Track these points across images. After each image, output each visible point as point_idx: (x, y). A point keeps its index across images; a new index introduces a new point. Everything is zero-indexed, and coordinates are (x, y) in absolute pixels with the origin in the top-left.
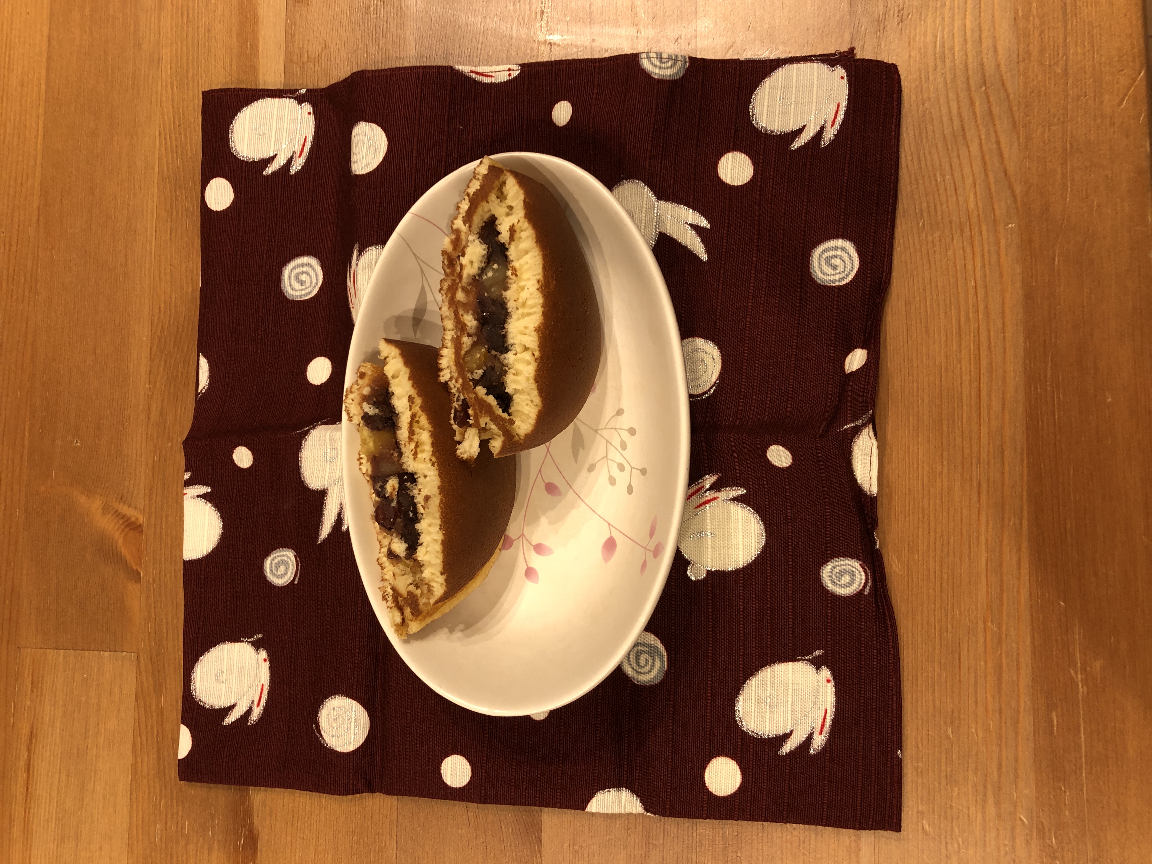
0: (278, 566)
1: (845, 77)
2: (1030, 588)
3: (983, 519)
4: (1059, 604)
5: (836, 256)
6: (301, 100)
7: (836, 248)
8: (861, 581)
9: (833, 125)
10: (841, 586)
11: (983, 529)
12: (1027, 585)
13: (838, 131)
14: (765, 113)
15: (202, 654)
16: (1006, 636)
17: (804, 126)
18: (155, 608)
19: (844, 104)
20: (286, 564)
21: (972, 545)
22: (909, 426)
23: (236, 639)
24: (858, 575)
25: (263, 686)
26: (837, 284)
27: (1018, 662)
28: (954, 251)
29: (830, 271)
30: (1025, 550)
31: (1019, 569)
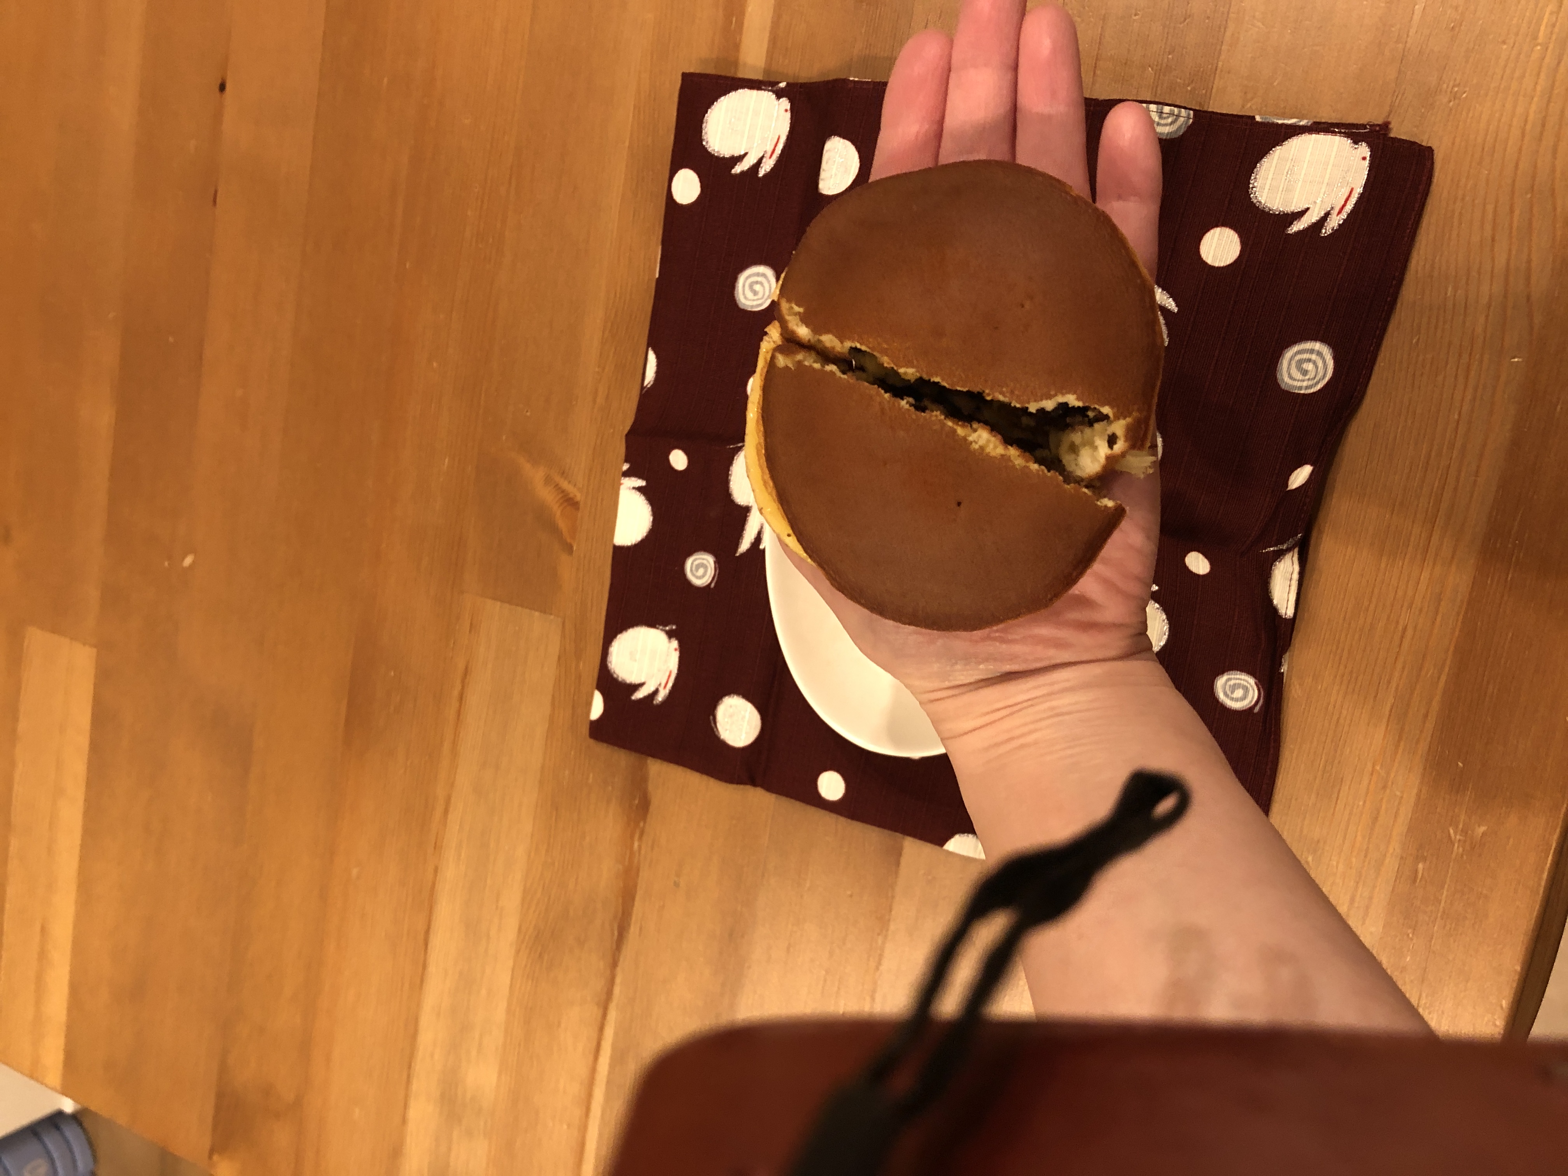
0: (698, 567)
1: (1368, 158)
2: (1430, 742)
3: (1399, 666)
4: (1458, 764)
5: (1309, 360)
6: (779, 94)
7: (1312, 351)
8: (1253, 698)
9: (1340, 212)
10: (1232, 699)
11: (1397, 674)
12: (1429, 739)
13: (1345, 220)
14: (1267, 187)
15: (621, 632)
16: (1392, 783)
17: (1308, 209)
18: (583, 581)
19: (1359, 190)
20: (706, 567)
21: (1380, 688)
22: (1345, 555)
23: (652, 625)
24: (1251, 692)
25: (671, 672)
26: (1302, 392)
27: (1398, 809)
28: (1445, 377)
29: (1299, 376)
30: (1435, 705)
31: (1424, 723)
